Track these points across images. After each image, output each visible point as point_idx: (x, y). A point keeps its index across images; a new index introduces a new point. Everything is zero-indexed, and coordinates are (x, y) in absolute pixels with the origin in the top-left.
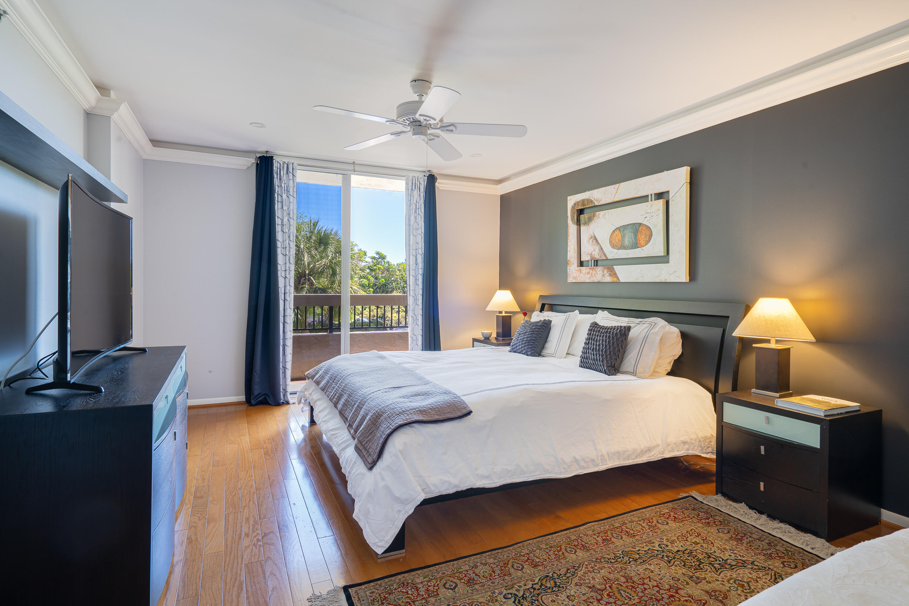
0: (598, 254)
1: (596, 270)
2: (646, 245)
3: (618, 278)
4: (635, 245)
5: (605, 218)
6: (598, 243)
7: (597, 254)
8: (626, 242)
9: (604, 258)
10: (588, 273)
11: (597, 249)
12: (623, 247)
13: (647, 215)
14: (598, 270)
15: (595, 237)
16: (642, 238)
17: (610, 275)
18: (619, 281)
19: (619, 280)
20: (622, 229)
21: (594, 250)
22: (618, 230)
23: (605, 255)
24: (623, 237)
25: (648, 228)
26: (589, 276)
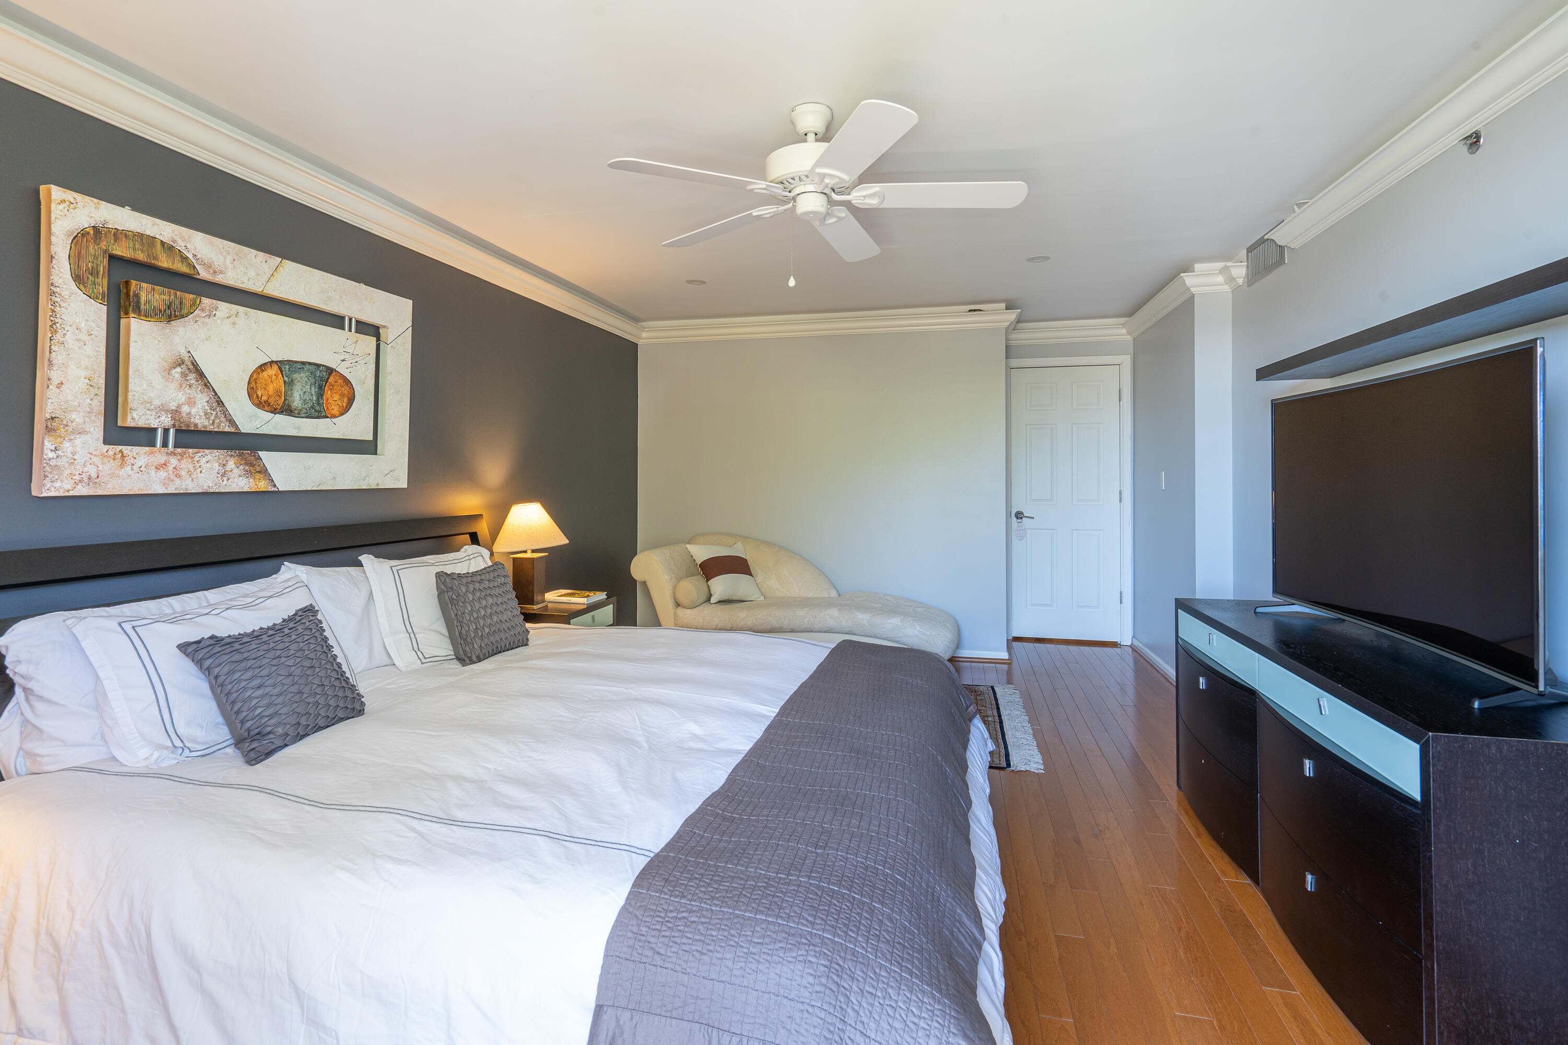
0: (206, 414)
1: (196, 459)
2: (342, 414)
3: (273, 481)
4: (317, 412)
5: (234, 324)
6: (206, 385)
7: (202, 414)
8: (297, 402)
9: (227, 429)
10: (164, 465)
11: (202, 400)
12: (287, 410)
13: (347, 356)
14: (203, 460)
15: (195, 365)
16: (333, 399)
17: (249, 474)
18: (273, 489)
19: (275, 486)
20: (287, 367)
21: (191, 402)
22: (275, 367)
23: (232, 422)
24: (289, 384)
25: (347, 382)
26: (162, 474)
